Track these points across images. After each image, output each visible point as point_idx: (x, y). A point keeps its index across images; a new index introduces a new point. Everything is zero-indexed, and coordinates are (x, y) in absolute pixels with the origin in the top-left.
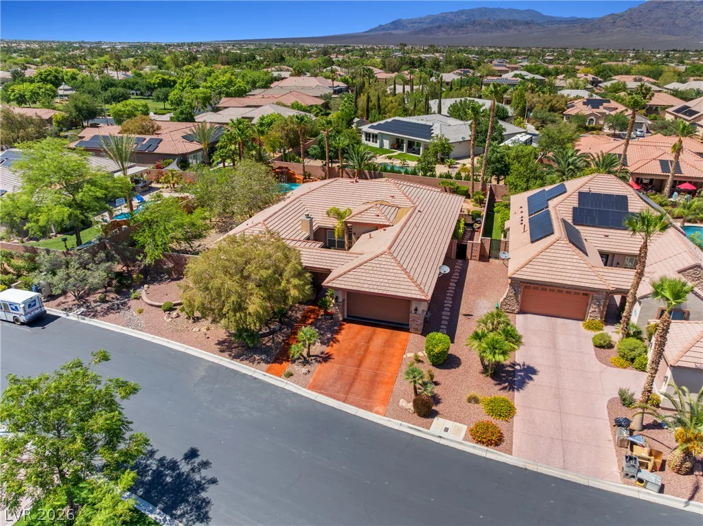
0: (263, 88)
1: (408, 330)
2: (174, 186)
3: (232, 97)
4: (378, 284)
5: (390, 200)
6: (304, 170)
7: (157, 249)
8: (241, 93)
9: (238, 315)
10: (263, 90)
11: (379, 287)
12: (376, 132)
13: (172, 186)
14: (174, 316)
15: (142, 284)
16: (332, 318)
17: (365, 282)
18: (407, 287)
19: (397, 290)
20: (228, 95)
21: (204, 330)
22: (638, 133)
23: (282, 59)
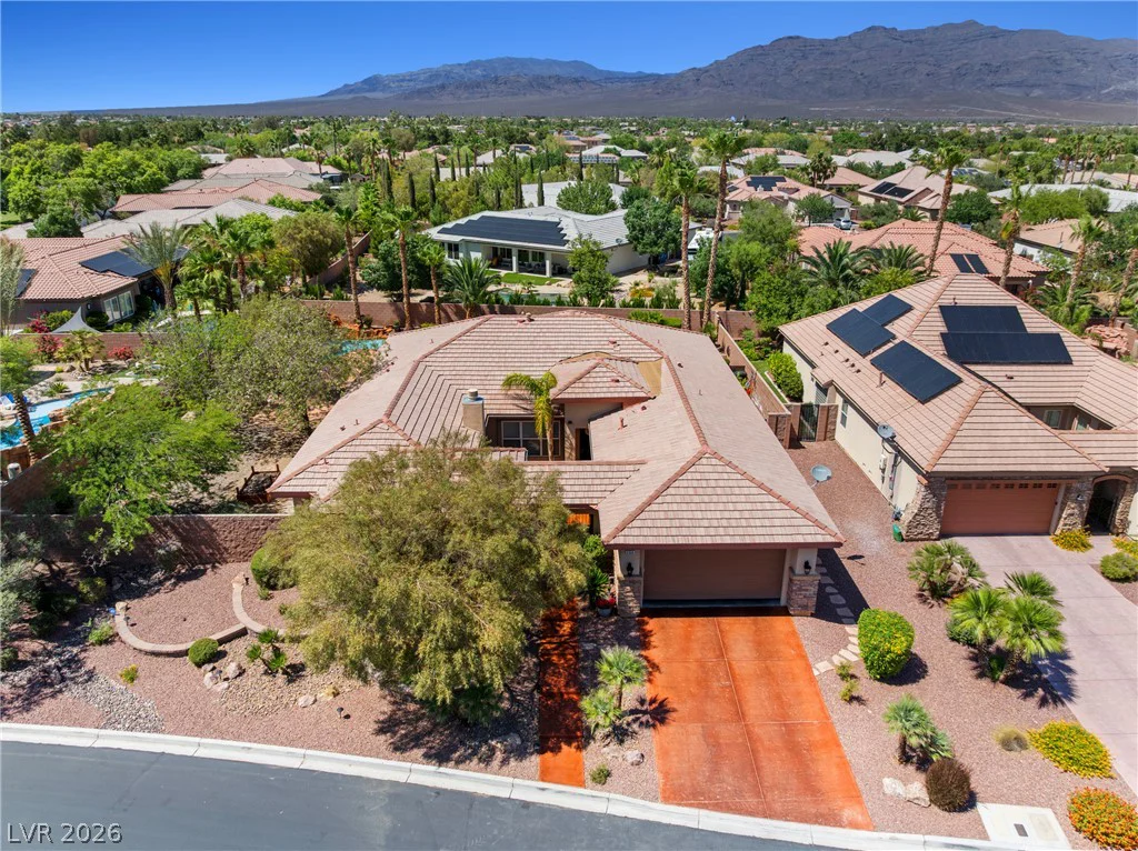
0: (190, 178)
1: (785, 612)
2: (87, 365)
3: (139, 193)
4: (724, 523)
5: (609, 349)
6: (358, 313)
7: (135, 512)
8: (156, 187)
9: (458, 656)
10: (192, 182)
11: (731, 531)
12: (456, 239)
13: (83, 365)
14: (231, 675)
15: (108, 601)
16: (614, 612)
17: (696, 523)
18: (785, 522)
19: (768, 531)
20: (130, 190)
21: (325, 695)
22: (843, 224)
23: (199, 135)
